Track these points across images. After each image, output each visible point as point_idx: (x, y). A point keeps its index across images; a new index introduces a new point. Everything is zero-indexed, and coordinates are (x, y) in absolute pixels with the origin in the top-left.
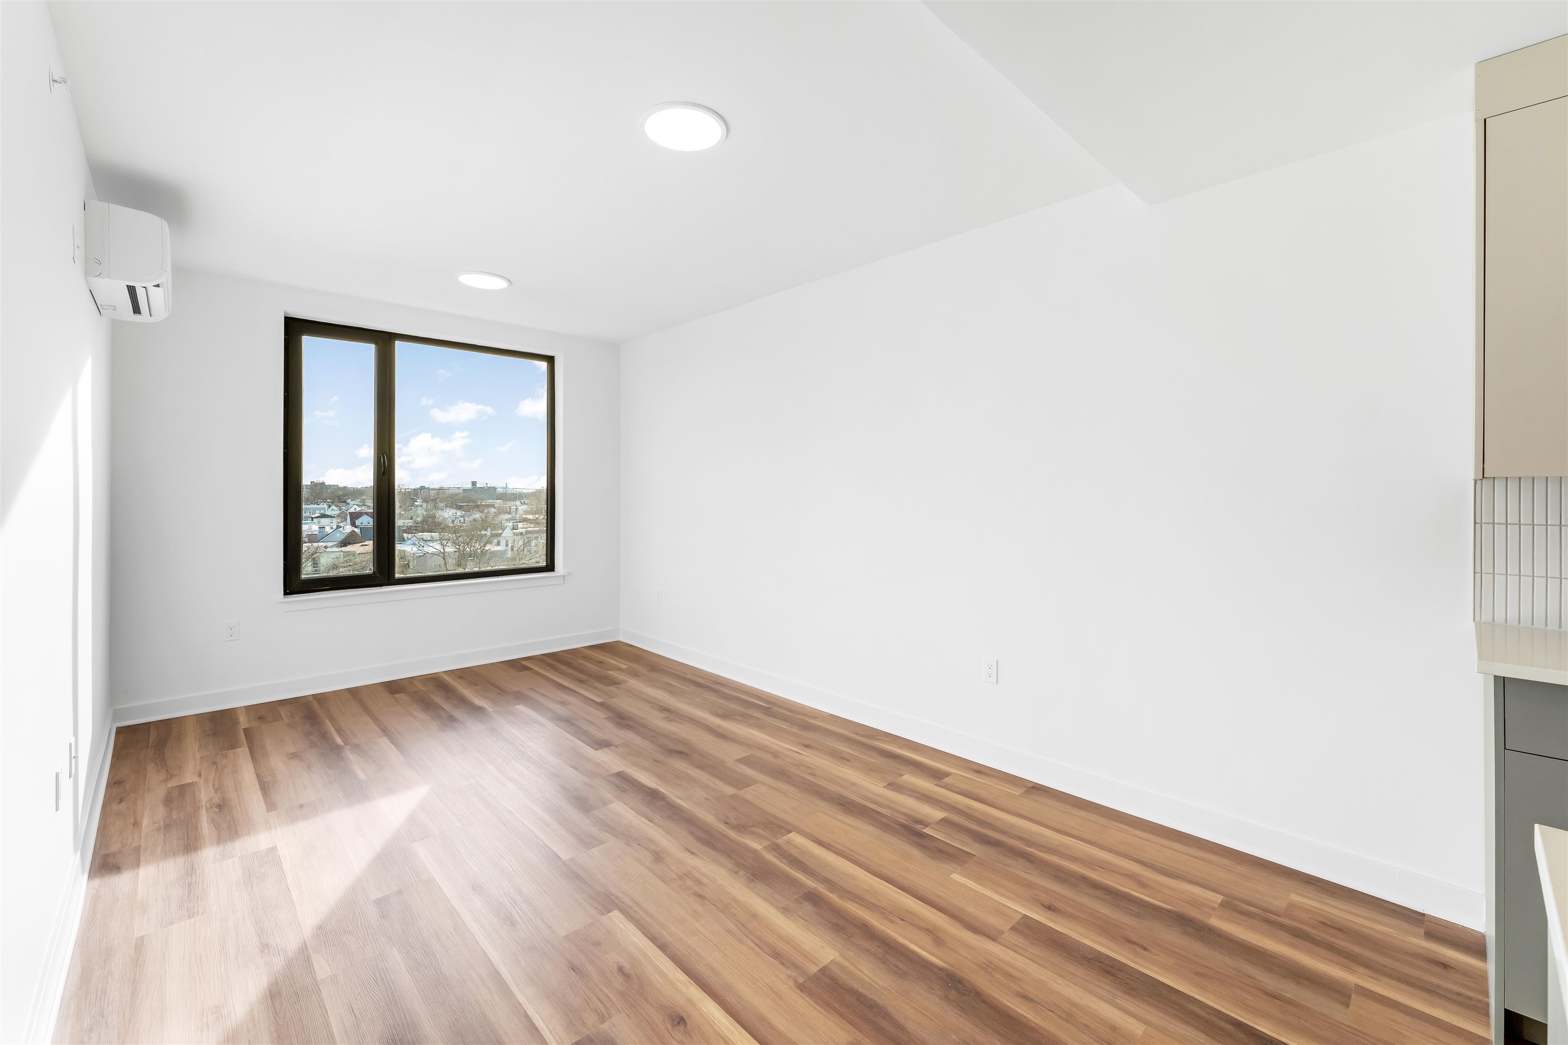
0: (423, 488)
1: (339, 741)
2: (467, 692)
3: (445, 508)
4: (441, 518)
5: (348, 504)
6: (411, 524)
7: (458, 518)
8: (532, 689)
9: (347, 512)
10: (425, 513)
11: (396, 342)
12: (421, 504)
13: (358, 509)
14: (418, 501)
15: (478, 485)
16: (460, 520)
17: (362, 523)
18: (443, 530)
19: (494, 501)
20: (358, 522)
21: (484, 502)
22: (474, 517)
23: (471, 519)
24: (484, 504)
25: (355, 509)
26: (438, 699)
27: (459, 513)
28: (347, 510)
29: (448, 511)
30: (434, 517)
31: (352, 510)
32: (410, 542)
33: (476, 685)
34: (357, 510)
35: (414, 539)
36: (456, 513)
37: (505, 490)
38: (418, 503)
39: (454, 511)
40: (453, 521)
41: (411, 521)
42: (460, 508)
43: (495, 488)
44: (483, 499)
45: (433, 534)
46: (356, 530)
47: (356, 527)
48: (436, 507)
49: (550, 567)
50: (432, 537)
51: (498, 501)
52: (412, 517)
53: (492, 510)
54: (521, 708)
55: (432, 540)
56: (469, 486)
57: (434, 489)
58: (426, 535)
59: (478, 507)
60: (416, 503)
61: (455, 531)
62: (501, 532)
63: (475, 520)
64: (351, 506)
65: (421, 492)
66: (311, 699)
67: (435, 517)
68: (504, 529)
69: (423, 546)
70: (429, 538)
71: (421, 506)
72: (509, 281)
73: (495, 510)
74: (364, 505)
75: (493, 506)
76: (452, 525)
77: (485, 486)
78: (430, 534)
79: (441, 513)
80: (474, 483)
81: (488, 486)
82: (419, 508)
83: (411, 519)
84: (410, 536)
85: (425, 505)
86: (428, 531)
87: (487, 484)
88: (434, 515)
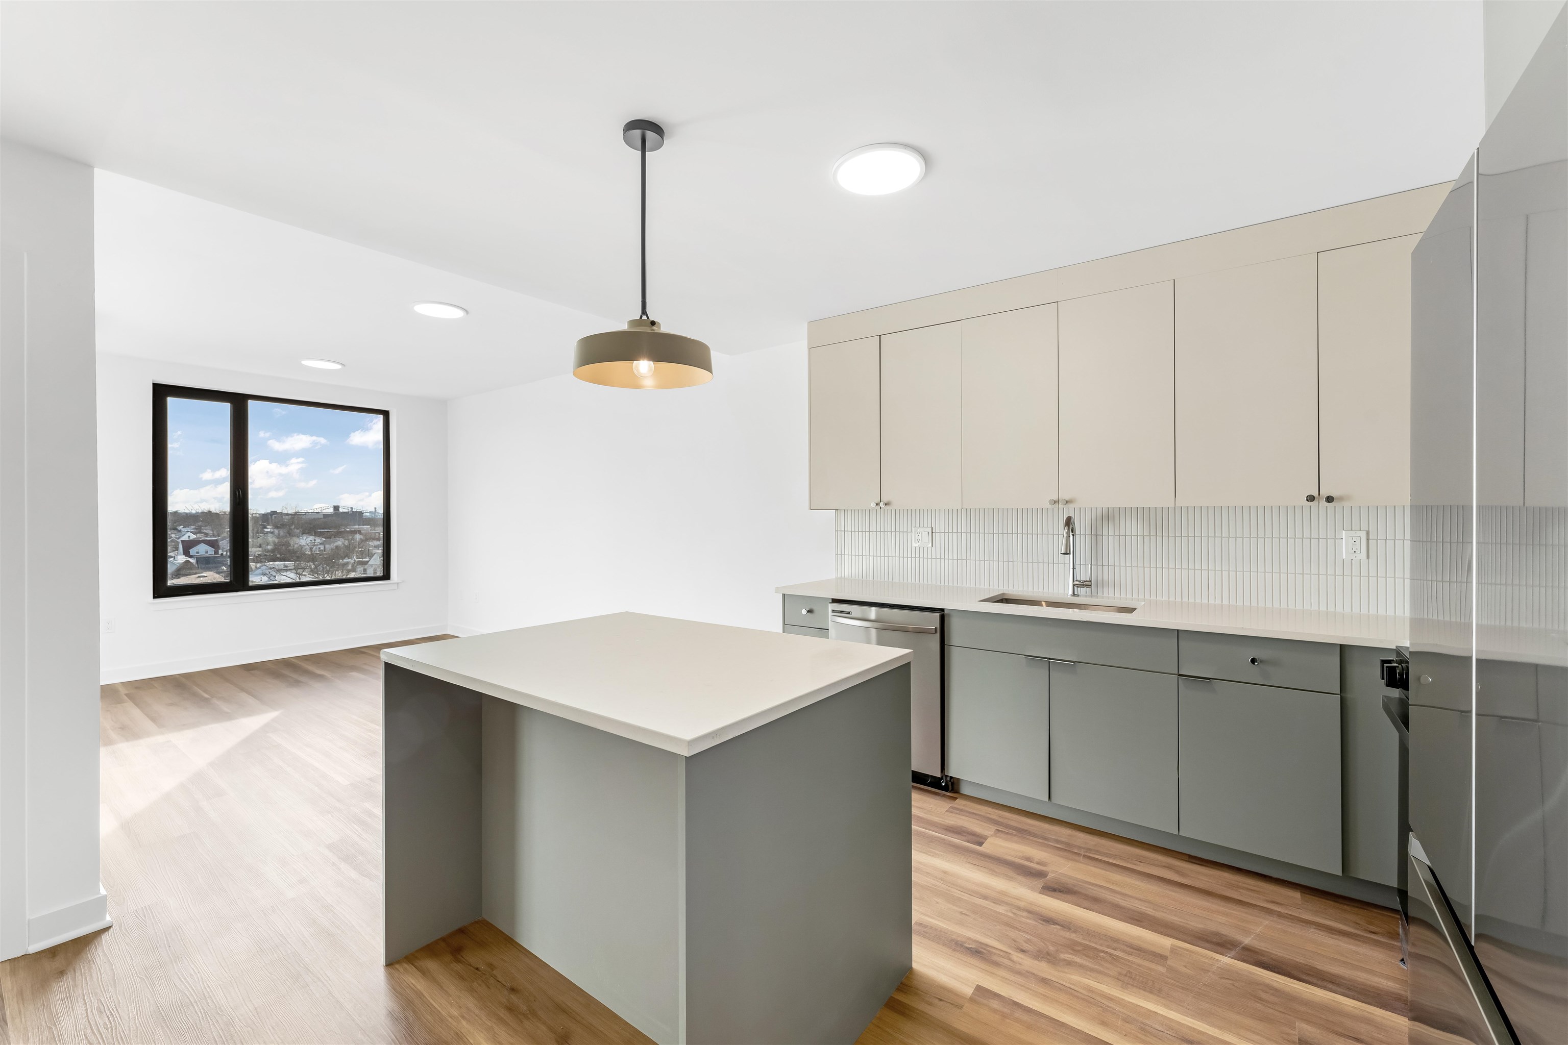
0: (274, 513)
1: (206, 696)
2: (311, 668)
3: (301, 535)
4: (296, 546)
5: (180, 531)
6: (260, 553)
7: (317, 545)
8: (365, 664)
9: (179, 540)
10: (277, 540)
11: (249, 401)
12: (272, 530)
13: (193, 537)
14: (268, 527)
15: (341, 510)
16: (320, 548)
17: (198, 553)
18: (298, 558)
19: (360, 527)
20: (193, 551)
21: (348, 528)
22: (336, 544)
23: (333, 546)
24: (348, 530)
25: (189, 537)
26: (286, 672)
27: (318, 540)
28: (178, 538)
29: (305, 538)
30: (288, 544)
31: (185, 538)
32: (259, 571)
33: (319, 663)
34: (191, 538)
35: (264, 567)
36: (315, 540)
37: (373, 515)
38: (269, 530)
39: (311, 538)
40: (311, 549)
41: (260, 549)
42: (317, 534)
43: (361, 513)
44: (346, 526)
45: (286, 563)
46: (191, 560)
47: (191, 557)
48: (290, 534)
49: (386, 576)
50: (286, 566)
51: (365, 526)
52: (260, 545)
53: (358, 537)
54: (354, 674)
55: (286, 569)
56: (331, 510)
57: (287, 514)
58: (278, 564)
59: (339, 534)
60: (266, 530)
61: (312, 558)
62: (368, 559)
63: (337, 547)
64: (183, 533)
65: (272, 518)
66: (178, 676)
67: (290, 545)
68: (371, 555)
69: (275, 576)
70: (282, 567)
71: (272, 533)
72: (342, 364)
73: (362, 537)
74: (200, 532)
75: (360, 532)
76: (310, 553)
77: (349, 511)
78: (284, 563)
79: (296, 540)
80: (336, 508)
81: (354, 510)
82: (270, 535)
83: (260, 546)
84: (259, 565)
85: (276, 531)
86: (281, 560)
87: (352, 508)
88: (289, 543)
